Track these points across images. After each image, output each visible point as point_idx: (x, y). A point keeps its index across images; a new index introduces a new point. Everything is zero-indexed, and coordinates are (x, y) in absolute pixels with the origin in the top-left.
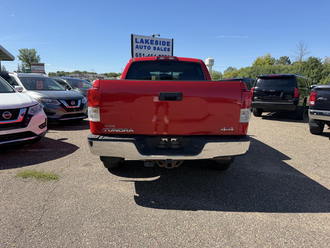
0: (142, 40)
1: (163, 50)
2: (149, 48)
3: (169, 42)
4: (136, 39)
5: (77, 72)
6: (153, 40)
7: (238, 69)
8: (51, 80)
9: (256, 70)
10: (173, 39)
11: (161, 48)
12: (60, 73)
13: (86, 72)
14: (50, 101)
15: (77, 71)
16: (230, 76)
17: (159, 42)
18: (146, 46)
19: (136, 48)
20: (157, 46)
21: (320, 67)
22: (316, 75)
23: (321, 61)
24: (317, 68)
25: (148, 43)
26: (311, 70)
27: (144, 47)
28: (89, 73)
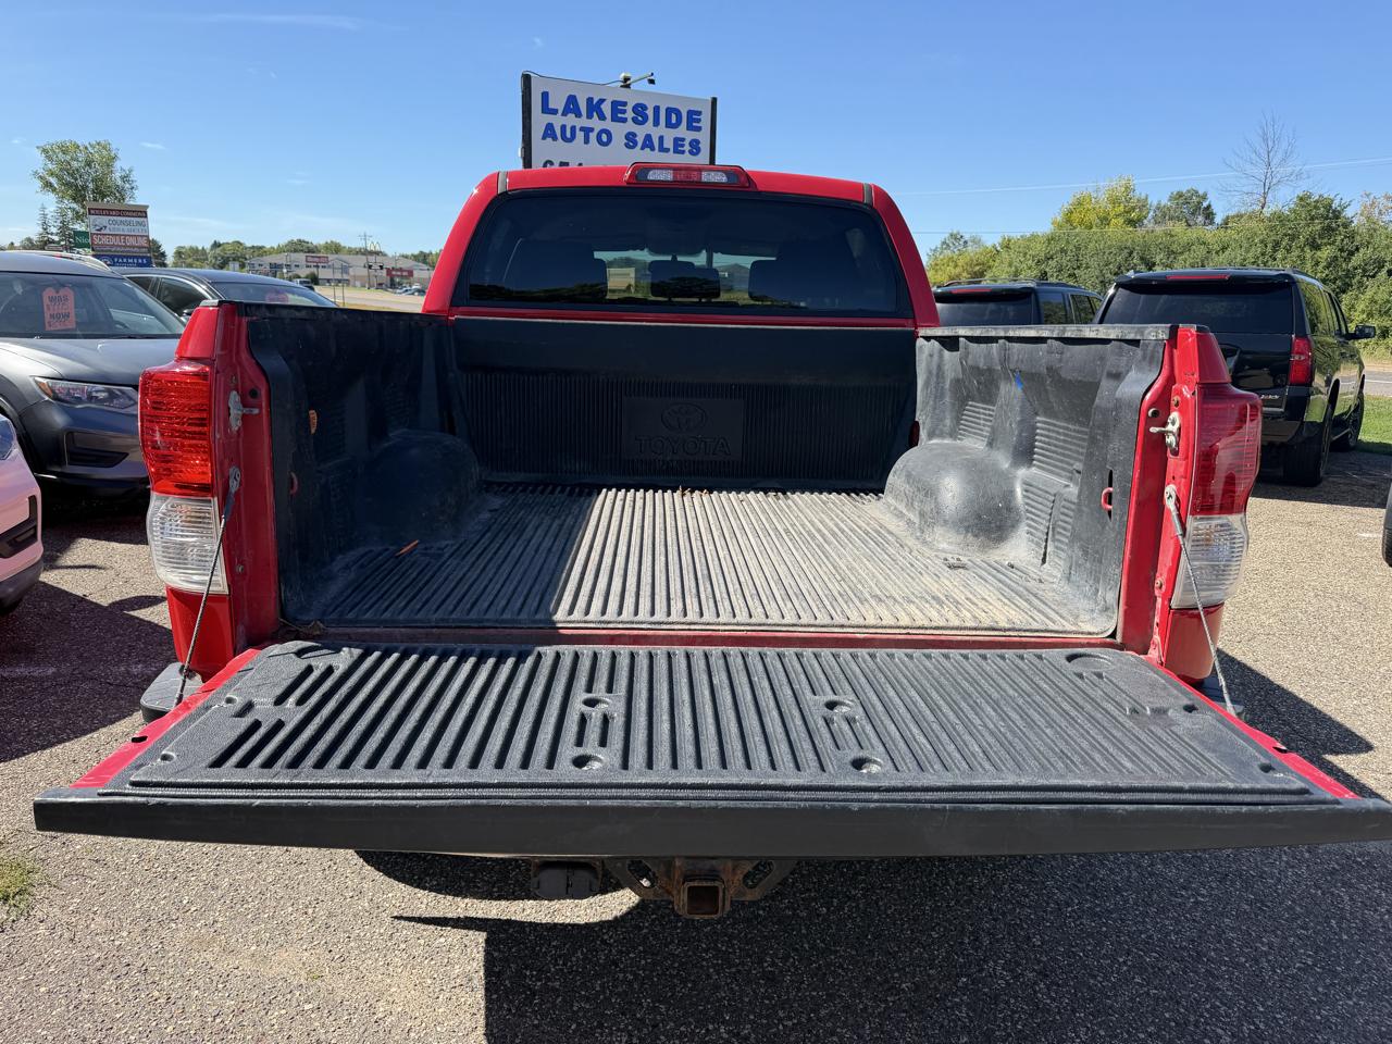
0: (572, 100)
1: (667, 150)
2: (605, 139)
3: (699, 113)
4: (545, 96)
5: (298, 247)
6: (625, 104)
7: (992, 240)
8: (119, 283)
9: (1071, 247)
10: (714, 101)
11: (661, 139)
12: (224, 249)
13: (336, 248)
14: (97, 391)
15: (300, 241)
16: (958, 270)
17: (650, 113)
18: (592, 130)
19: (544, 138)
20: (641, 132)
21: (1345, 237)
22: (1327, 272)
23: (1349, 213)
24: (1334, 242)
25: (602, 117)
26: (1307, 249)
27: (580, 135)
28: (351, 251)
